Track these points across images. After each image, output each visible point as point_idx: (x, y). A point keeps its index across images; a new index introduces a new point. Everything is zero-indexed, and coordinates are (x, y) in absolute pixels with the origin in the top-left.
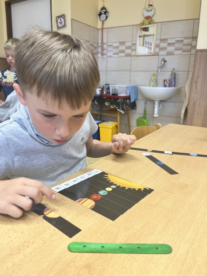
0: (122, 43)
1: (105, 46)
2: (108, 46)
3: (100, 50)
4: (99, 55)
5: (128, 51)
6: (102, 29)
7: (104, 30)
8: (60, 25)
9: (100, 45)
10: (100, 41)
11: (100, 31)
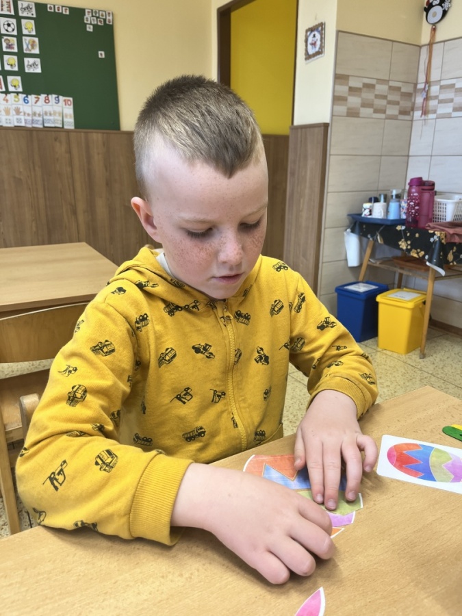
1: (434, 90)
2: (442, 87)
3: (419, 100)
4: (417, 114)
6: (431, 45)
7: (435, 46)
8: (311, 50)
9: (421, 86)
10: (422, 78)
11: (424, 51)
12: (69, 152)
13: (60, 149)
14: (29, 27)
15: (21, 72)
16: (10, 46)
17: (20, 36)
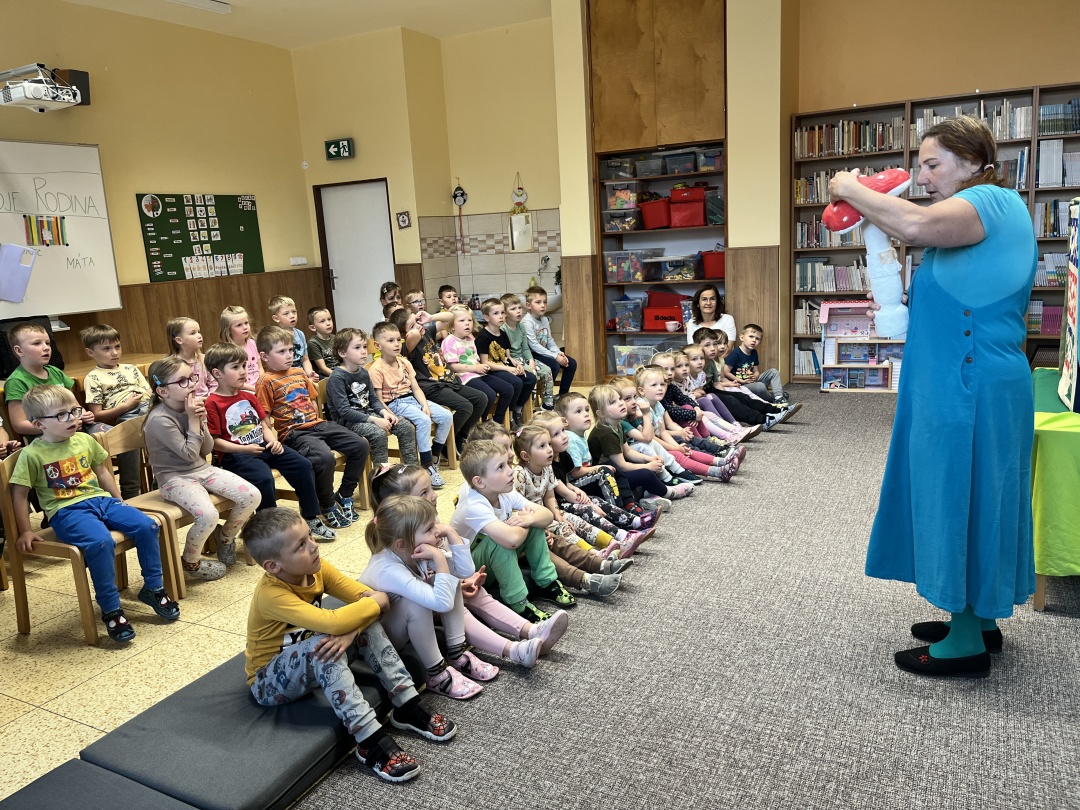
0: (490, 236)
1: (466, 240)
2: (470, 239)
3: (459, 245)
4: (459, 252)
5: (499, 247)
6: (460, 216)
7: (463, 218)
8: (402, 224)
9: (458, 238)
10: (458, 234)
11: (457, 219)
12: (239, 290)
13: (234, 288)
14: (212, 211)
15: (209, 241)
16: (202, 225)
17: (207, 218)
